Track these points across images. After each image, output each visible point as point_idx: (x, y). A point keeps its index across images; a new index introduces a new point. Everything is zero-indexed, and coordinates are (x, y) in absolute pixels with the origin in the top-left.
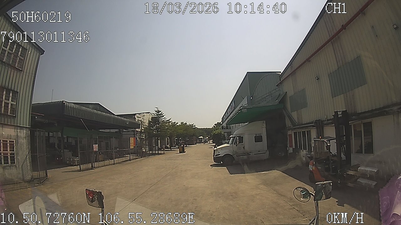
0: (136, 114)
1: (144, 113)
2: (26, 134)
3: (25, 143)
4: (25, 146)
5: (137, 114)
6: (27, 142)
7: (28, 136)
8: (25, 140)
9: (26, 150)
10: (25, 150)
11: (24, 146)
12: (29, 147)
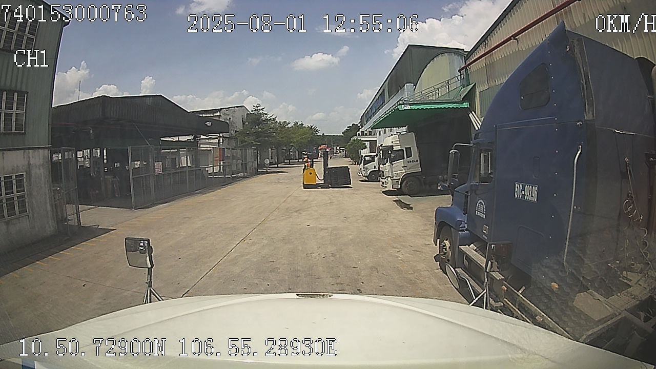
0: (221, 109)
1: (234, 107)
2: (44, 159)
3: (42, 174)
4: (43, 179)
5: (223, 109)
6: (45, 172)
7: (46, 162)
8: (43, 169)
9: (45, 184)
10: (43, 185)
11: (41, 180)
12: (49, 179)
